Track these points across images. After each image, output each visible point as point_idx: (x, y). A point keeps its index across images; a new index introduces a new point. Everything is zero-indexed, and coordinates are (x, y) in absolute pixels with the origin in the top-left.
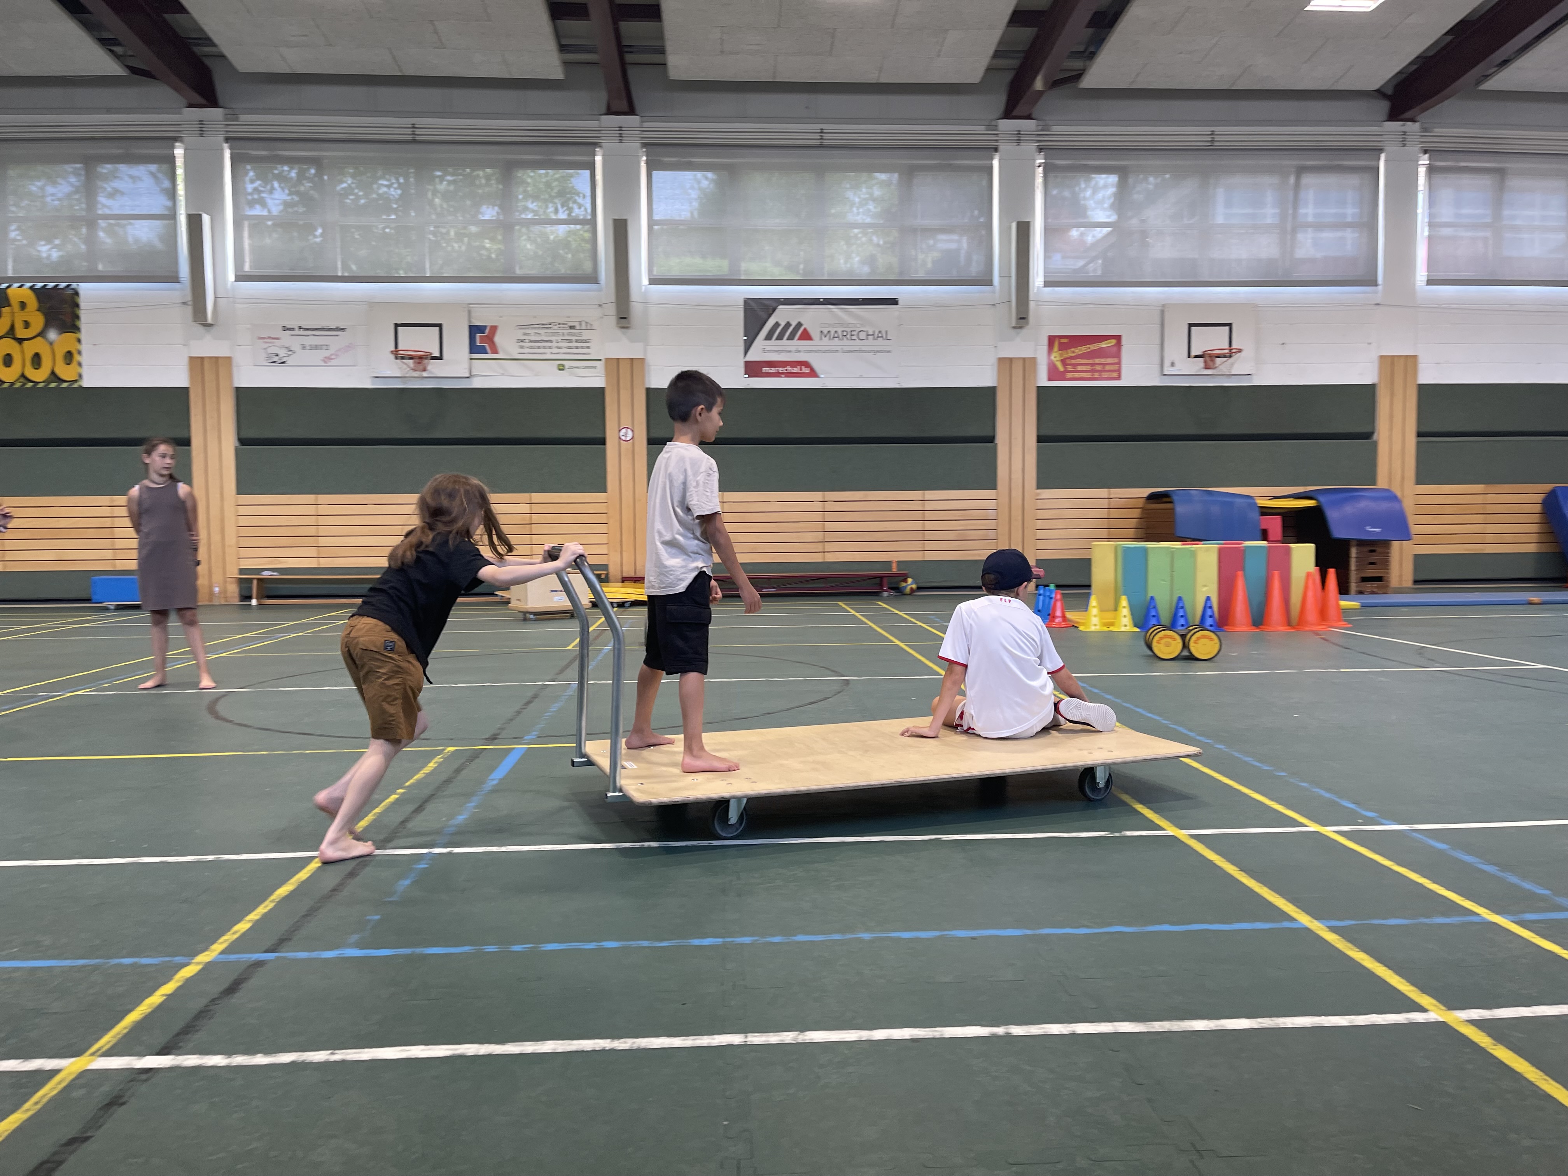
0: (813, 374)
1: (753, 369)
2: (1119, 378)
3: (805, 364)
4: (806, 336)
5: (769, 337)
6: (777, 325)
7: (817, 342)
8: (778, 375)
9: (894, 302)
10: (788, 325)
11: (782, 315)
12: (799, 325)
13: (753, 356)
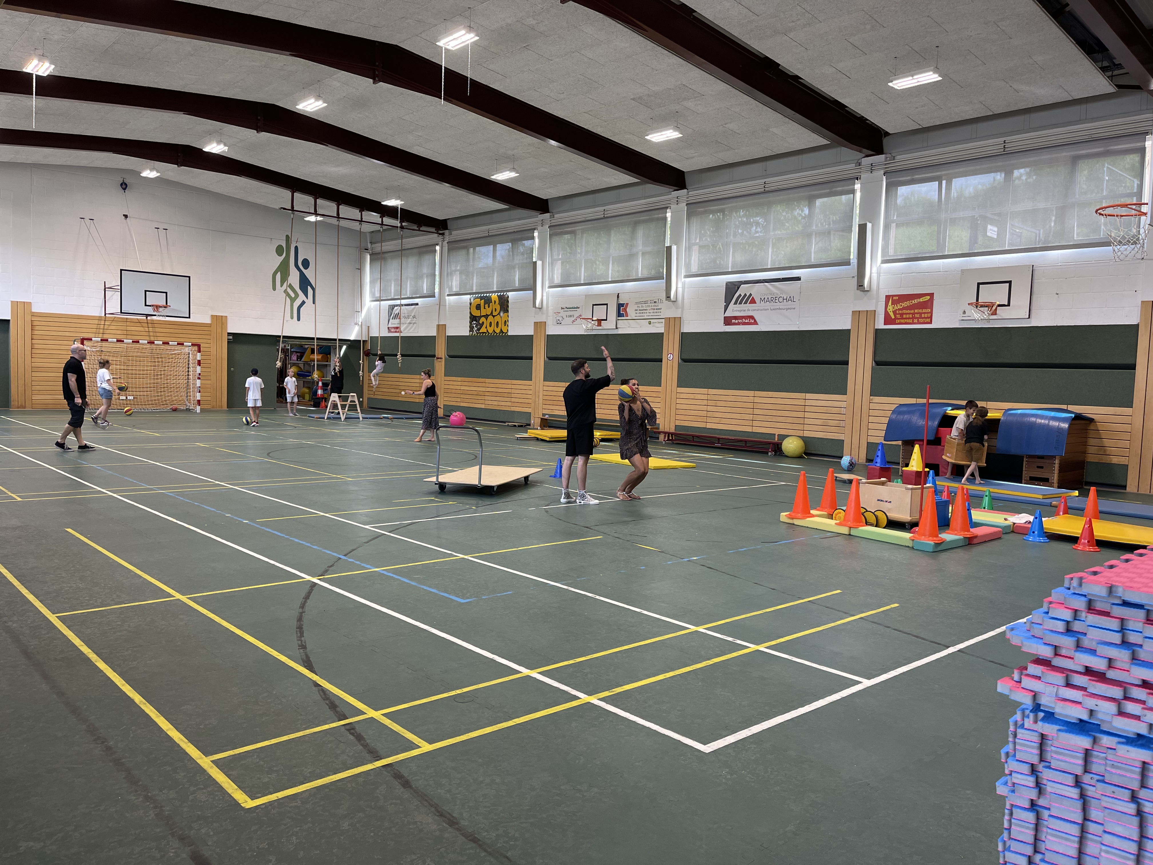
0: (756, 323)
1: (728, 321)
2: (931, 323)
3: (752, 317)
4: (753, 301)
5: (735, 303)
6: (740, 295)
7: (758, 305)
8: (739, 324)
9: (798, 279)
10: (745, 295)
11: (743, 290)
12: (751, 295)
13: (728, 314)
